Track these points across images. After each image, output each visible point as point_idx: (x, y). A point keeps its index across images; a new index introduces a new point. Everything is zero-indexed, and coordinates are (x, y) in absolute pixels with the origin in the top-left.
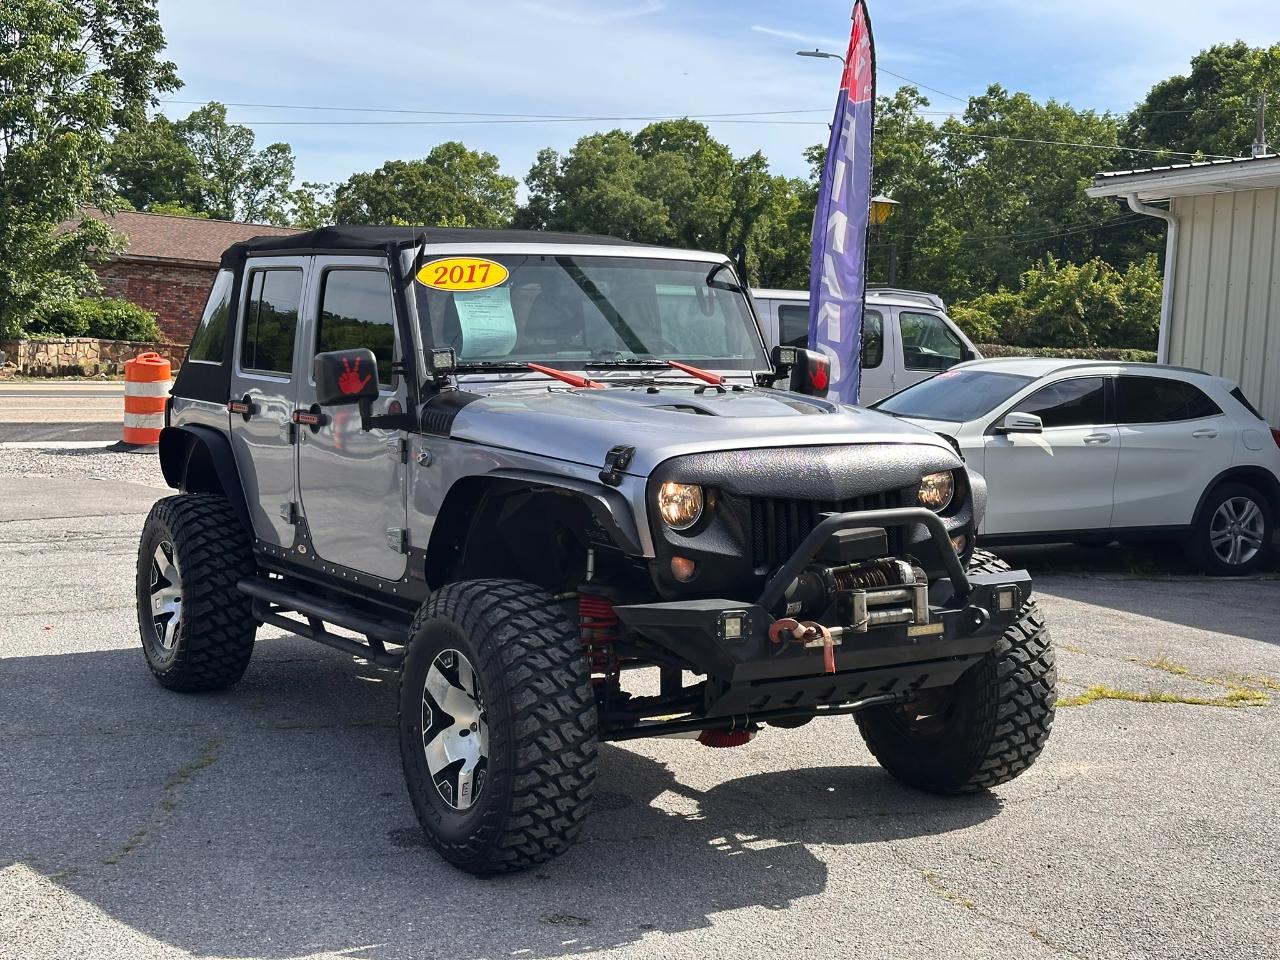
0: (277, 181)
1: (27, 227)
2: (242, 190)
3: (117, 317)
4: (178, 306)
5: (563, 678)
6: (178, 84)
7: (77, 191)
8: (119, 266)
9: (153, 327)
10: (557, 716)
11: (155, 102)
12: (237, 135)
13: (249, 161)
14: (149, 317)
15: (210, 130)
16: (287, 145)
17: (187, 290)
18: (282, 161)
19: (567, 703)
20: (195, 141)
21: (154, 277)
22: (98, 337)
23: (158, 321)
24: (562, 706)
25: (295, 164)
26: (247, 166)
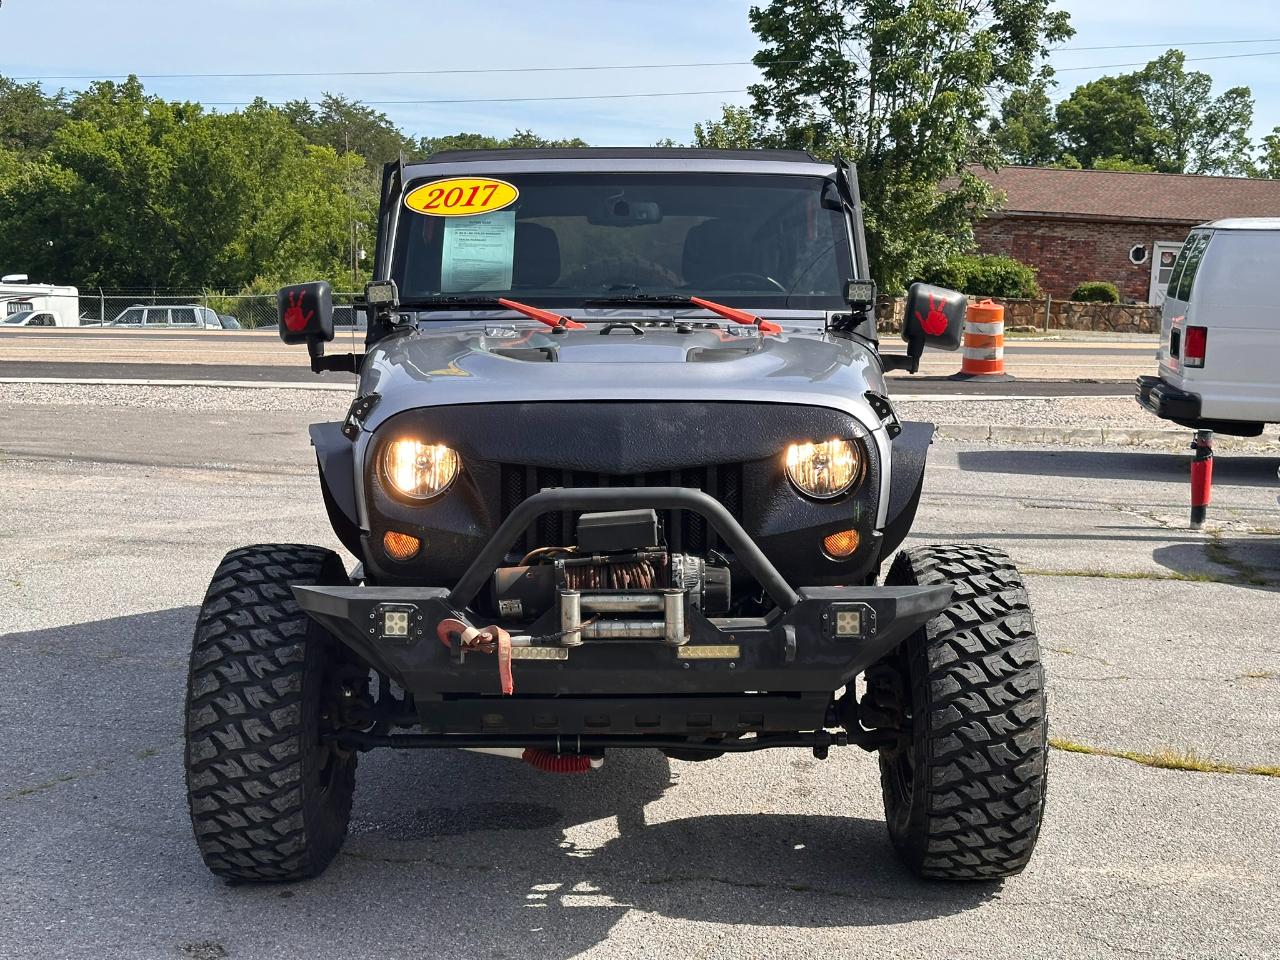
0: (1233, 128)
1: (904, 187)
2: (1195, 140)
3: (995, 274)
4: (1062, 261)
5: (259, 666)
6: (1069, 33)
7: (955, 149)
8: (1006, 222)
9: (1032, 283)
10: (241, 709)
11: (1044, 53)
12: (1194, 82)
13: (1204, 109)
14: (1028, 273)
15: (1166, 79)
16: (1247, 88)
17: (1072, 244)
18: (1240, 106)
19: (256, 696)
20: (1151, 92)
21: (1040, 232)
22: (976, 294)
23: (1039, 276)
24: (249, 698)
25: (1254, 108)
26: (1203, 114)
